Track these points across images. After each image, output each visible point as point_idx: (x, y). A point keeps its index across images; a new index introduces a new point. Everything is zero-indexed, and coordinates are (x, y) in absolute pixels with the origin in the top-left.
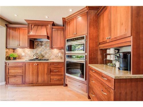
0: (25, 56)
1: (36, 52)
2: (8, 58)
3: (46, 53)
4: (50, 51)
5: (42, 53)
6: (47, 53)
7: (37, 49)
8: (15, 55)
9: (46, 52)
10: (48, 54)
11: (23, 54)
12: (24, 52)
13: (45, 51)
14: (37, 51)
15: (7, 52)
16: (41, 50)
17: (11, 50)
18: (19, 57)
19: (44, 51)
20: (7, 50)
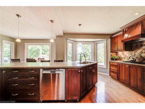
0: (124, 58)
1: (135, 54)
2: (112, 59)
7: (136, 50)
8: (116, 57)
11: (123, 56)
12: (123, 54)
15: (111, 55)
17: (114, 53)
18: (120, 59)
20: (112, 53)
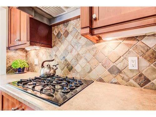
0: (39, 65)
3: (78, 58)
4: (89, 51)
5: (69, 58)
6: (81, 58)
7: (57, 46)
9: (78, 54)
10: (82, 62)
13: (74, 50)
14: (57, 53)
16: (66, 50)
18: (32, 67)
19: (71, 52)
